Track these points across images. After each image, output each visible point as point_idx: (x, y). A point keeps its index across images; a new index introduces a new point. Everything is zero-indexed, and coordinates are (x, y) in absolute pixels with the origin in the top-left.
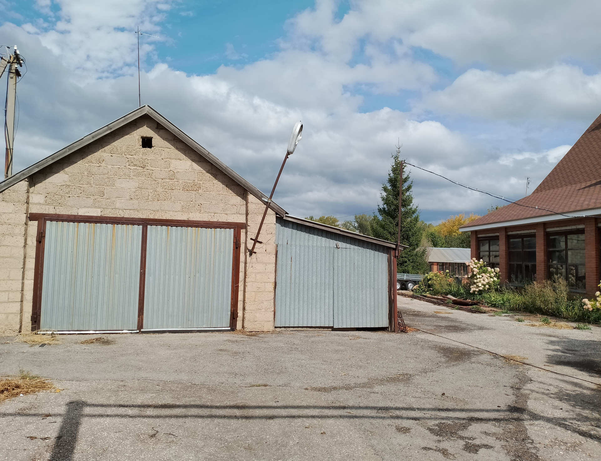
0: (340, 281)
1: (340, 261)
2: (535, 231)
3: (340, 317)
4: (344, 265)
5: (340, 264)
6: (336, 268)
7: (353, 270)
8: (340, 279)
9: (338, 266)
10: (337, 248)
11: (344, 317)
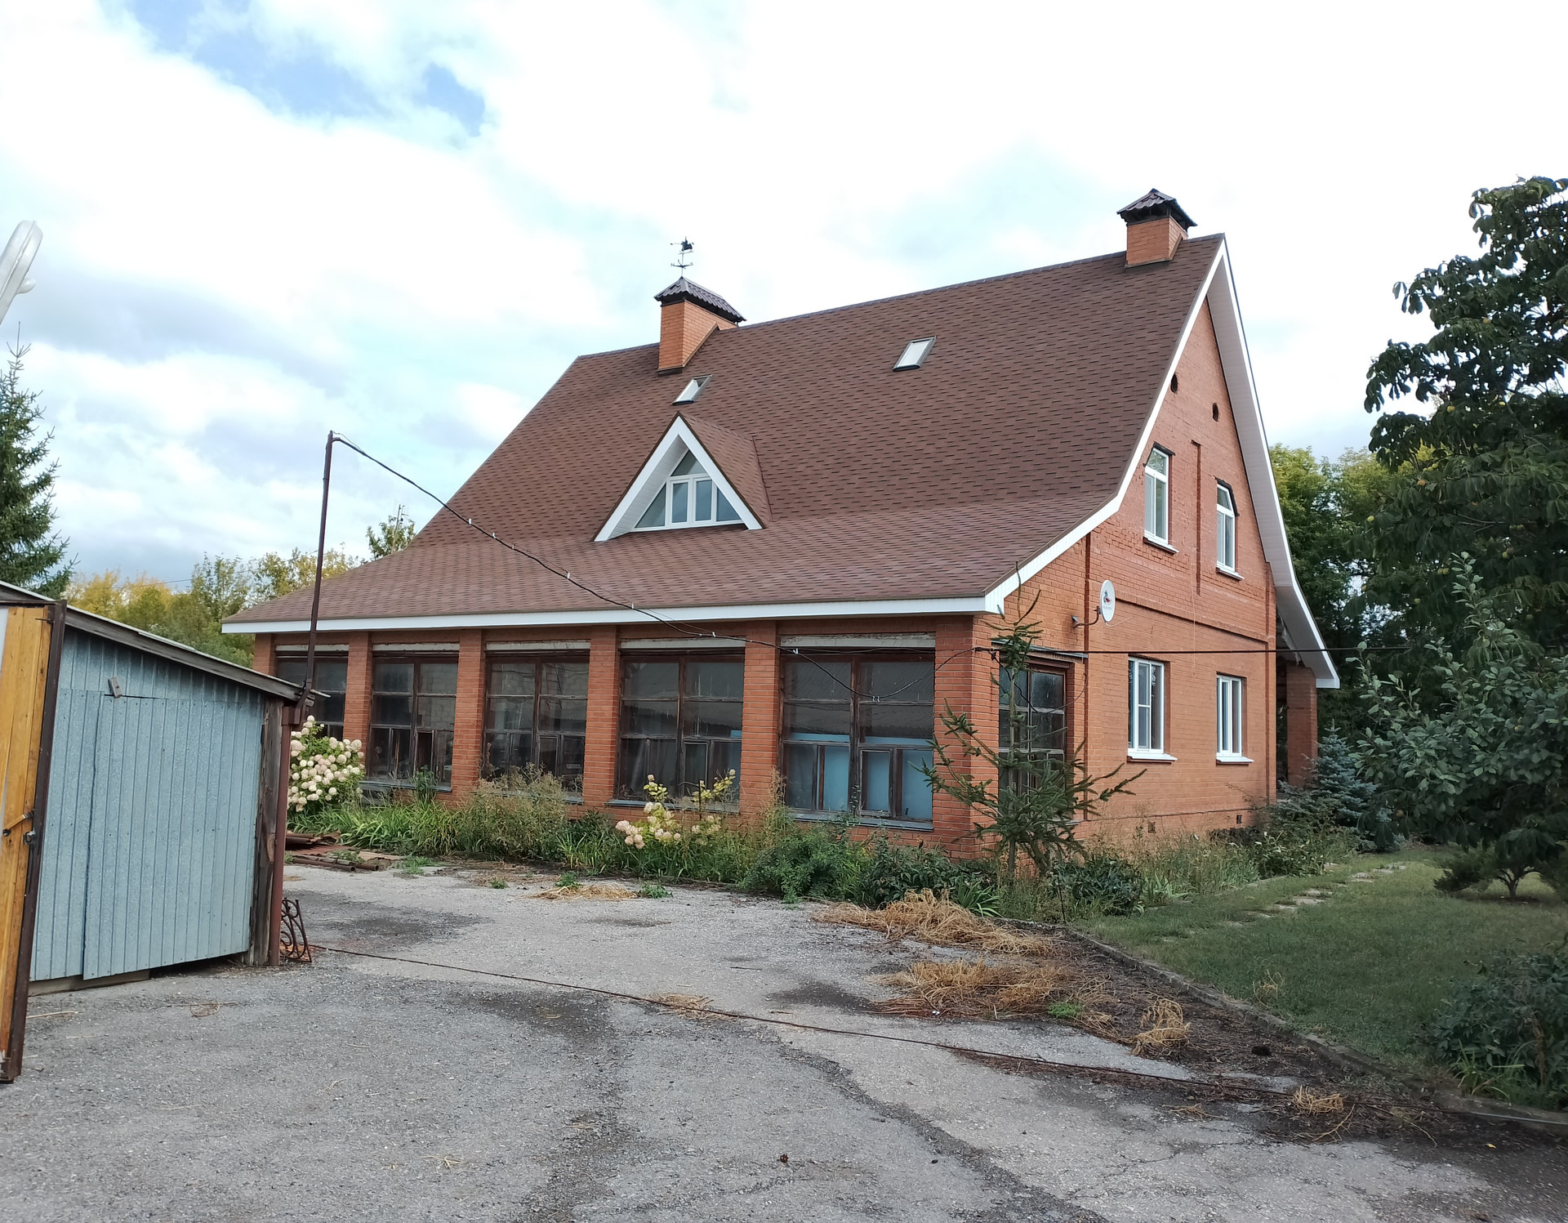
0: (113, 813)
1: (118, 741)
2: (456, 647)
3: (106, 938)
4: (132, 754)
5: (117, 755)
6: (103, 766)
7: (158, 771)
8: (115, 803)
9: (111, 761)
10: (113, 695)
11: (120, 941)
